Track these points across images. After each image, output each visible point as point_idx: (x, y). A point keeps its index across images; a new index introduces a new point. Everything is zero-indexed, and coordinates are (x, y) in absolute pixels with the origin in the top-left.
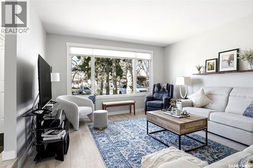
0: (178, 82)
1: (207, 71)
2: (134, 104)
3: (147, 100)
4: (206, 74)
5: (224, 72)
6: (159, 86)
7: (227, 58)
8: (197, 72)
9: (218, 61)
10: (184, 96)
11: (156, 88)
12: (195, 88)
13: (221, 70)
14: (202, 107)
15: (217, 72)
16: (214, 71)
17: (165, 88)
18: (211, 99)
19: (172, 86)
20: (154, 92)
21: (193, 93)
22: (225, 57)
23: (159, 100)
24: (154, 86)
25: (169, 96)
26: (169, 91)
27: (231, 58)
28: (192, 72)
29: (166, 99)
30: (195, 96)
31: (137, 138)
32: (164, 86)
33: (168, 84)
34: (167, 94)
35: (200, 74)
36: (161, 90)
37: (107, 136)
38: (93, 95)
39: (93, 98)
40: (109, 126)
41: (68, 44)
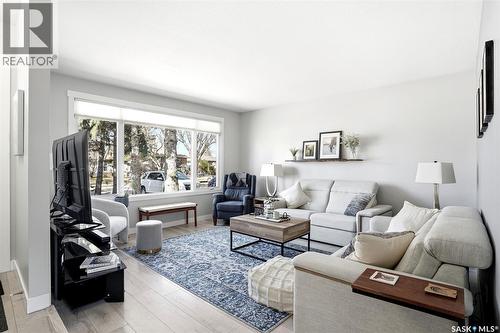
0: (264, 171)
1: (305, 158)
2: (194, 208)
3: (218, 201)
4: (303, 161)
5: (326, 160)
6: (234, 177)
7: (329, 142)
8: (292, 158)
9: (318, 143)
10: (271, 193)
11: (229, 181)
12: (288, 181)
13: (322, 157)
14: (298, 208)
15: (318, 159)
16: (314, 157)
17: (244, 181)
18: (310, 196)
19: (255, 177)
20: (225, 188)
21: (284, 189)
22: (327, 139)
23: (234, 200)
24: (226, 177)
25: (249, 193)
26: (250, 186)
27: (334, 142)
28: (284, 158)
29: (248, 198)
30: (288, 193)
31: (219, 256)
32: (242, 177)
33: (248, 175)
34: (247, 191)
35: (295, 161)
36: (238, 184)
37: (171, 261)
38: (123, 195)
39: (124, 200)
40: (163, 247)
41: (71, 94)
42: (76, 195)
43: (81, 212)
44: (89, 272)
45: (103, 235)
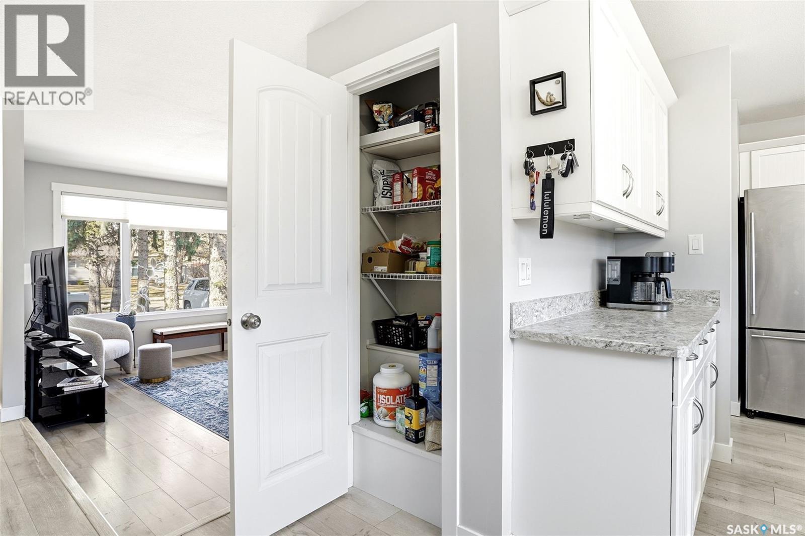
38: (127, 313)
39: (129, 320)
40: (174, 376)
41: (56, 187)
42: (54, 311)
43: (57, 328)
44: (66, 389)
45: (83, 353)
